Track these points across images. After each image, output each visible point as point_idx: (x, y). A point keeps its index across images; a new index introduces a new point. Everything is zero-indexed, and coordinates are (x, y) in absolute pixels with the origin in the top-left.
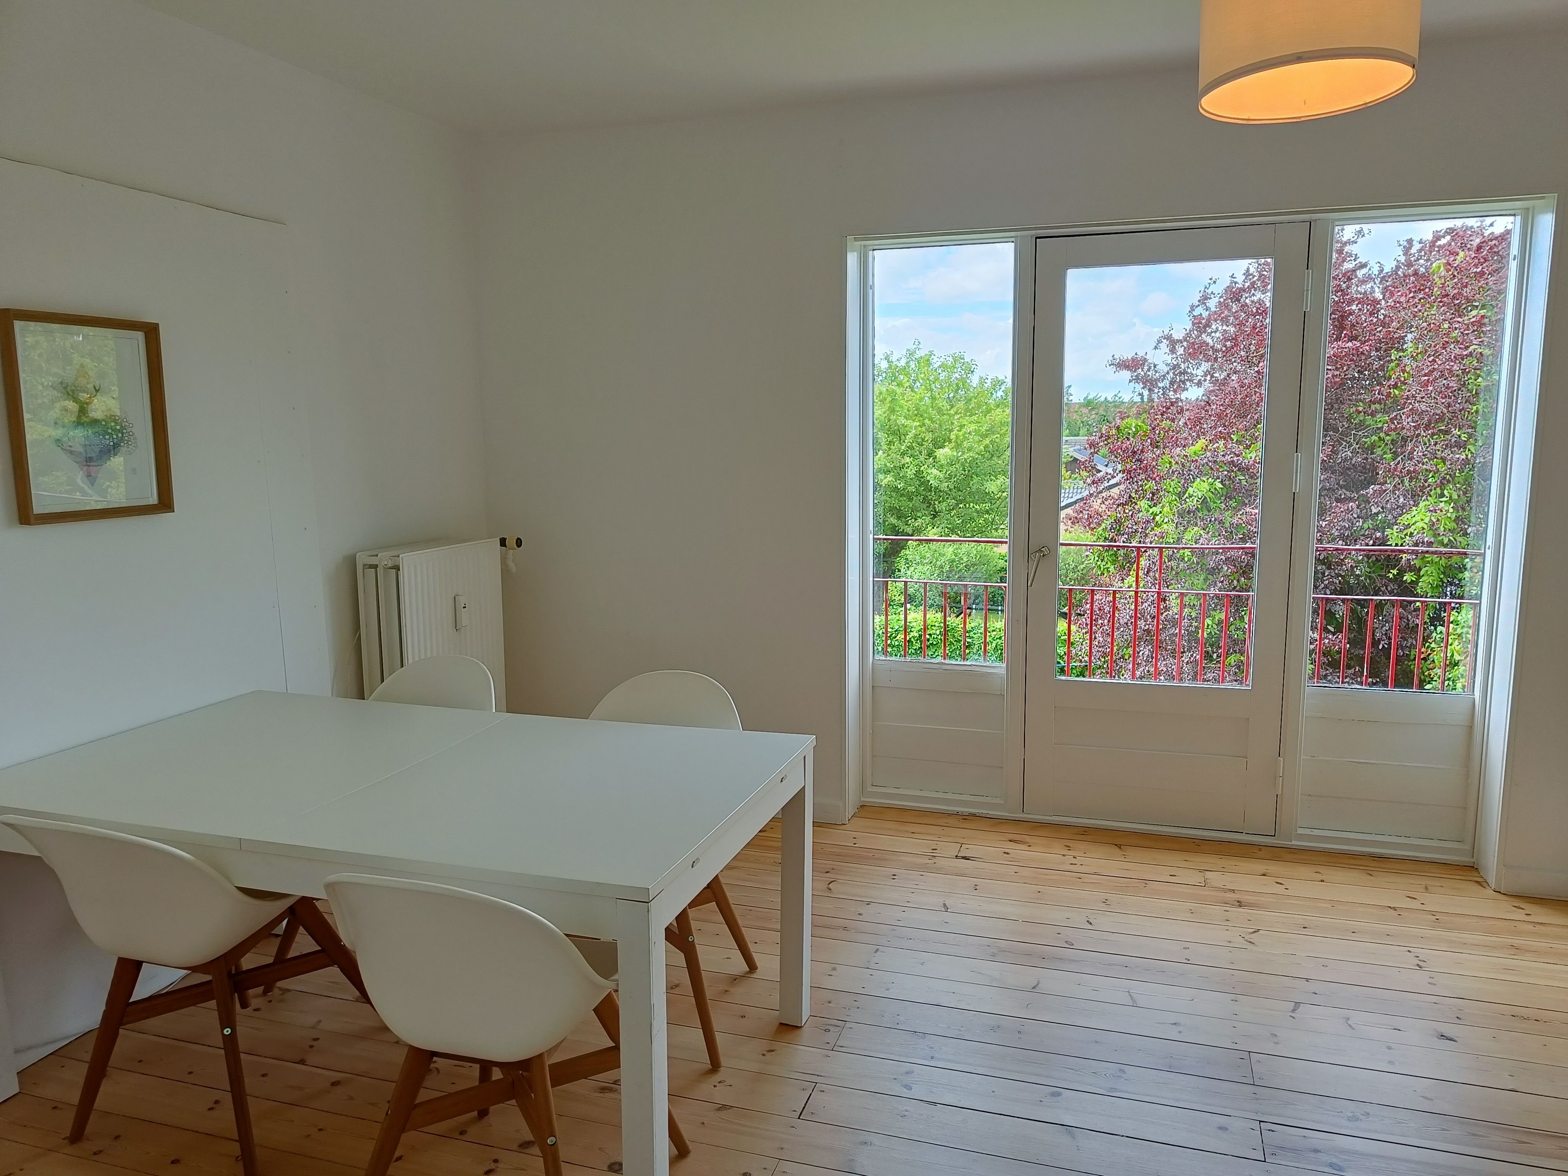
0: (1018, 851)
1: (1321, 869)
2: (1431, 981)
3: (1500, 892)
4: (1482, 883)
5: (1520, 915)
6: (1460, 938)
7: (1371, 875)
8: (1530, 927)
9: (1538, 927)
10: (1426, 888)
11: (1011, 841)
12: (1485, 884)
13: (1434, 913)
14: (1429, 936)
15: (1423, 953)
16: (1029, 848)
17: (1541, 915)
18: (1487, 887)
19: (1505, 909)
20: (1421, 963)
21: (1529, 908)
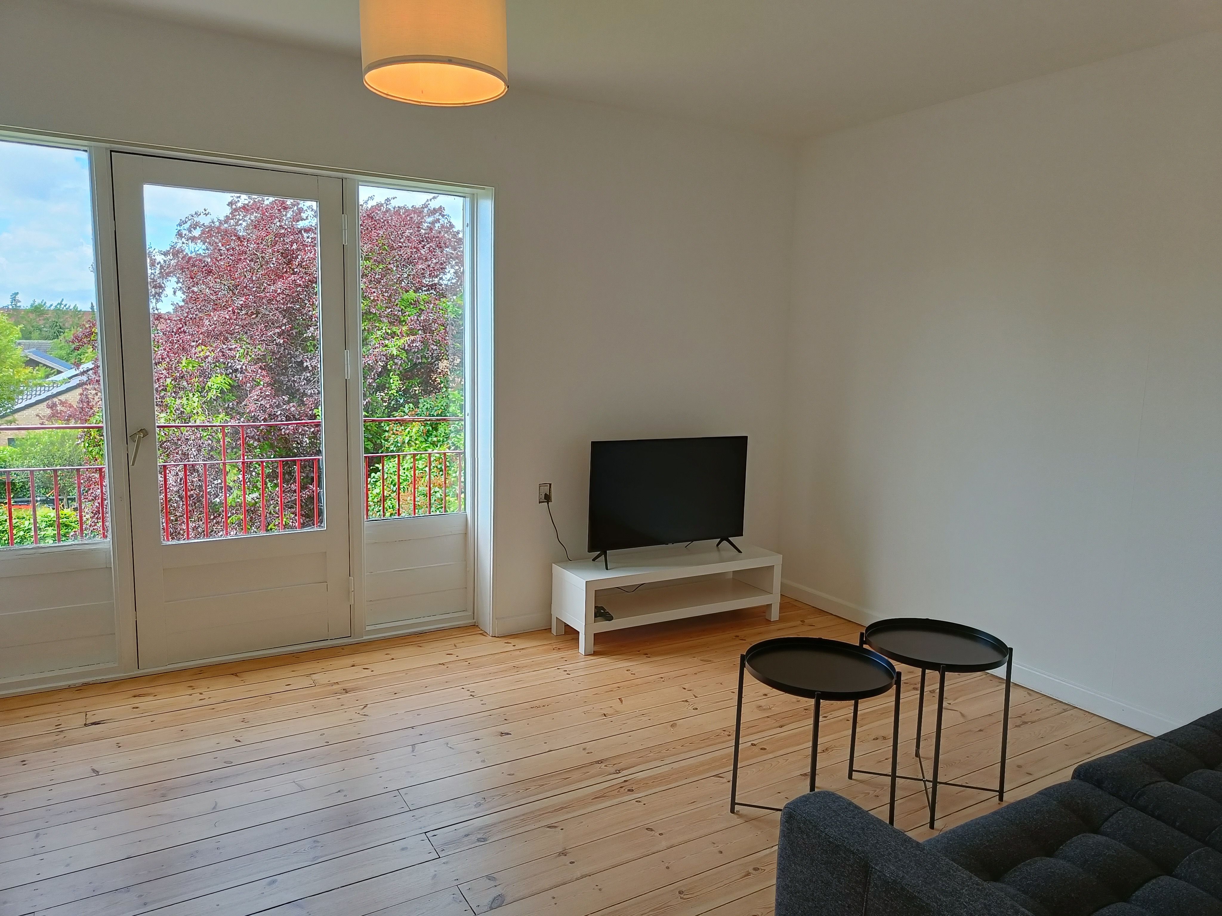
0: (145, 703)
1: (388, 651)
2: (482, 702)
3: (495, 637)
4: (484, 634)
5: (510, 647)
6: (486, 671)
7: (421, 647)
8: (518, 653)
9: (522, 651)
10: (455, 646)
11: (135, 696)
12: (485, 634)
13: (466, 660)
14: (469, 675)
15: (472, 687)
16: (155, 698)
17: (520, 644)
18: (487, 635)
19: (501, 646)
20: (472, 694)
21: (513, 641)
